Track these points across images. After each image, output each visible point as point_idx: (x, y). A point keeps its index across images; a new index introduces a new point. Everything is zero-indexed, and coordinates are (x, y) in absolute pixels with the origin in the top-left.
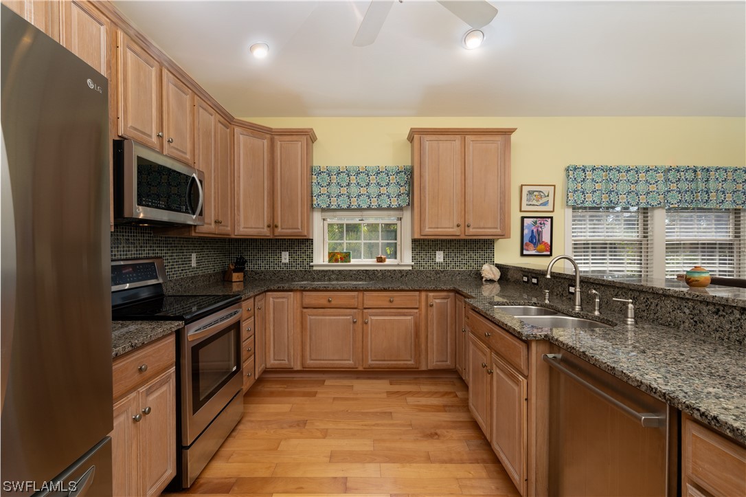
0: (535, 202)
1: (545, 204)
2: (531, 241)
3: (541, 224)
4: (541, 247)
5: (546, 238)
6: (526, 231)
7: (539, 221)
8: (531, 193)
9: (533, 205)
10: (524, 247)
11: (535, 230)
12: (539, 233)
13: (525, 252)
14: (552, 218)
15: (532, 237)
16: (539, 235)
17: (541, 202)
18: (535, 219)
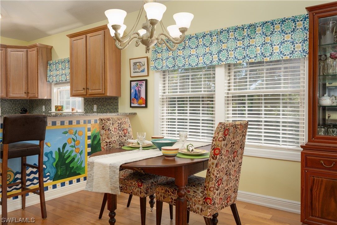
0: (138, 70)
1: (143, 71)
2: (135, 97)
3: (140, 85)
4: (141, 101)
5: (143, 95)
6: (132, 91)
7: (139, 83)
8: (135, 64)
9: (137, 72)
10: (132, 101)
11: (137, 90)
12: (139, 91)
13: (132, 105)
14: (146, 81)
15: (136, 94)
16: (139, 93)
17: (141, 69)
18: (137, 82)
